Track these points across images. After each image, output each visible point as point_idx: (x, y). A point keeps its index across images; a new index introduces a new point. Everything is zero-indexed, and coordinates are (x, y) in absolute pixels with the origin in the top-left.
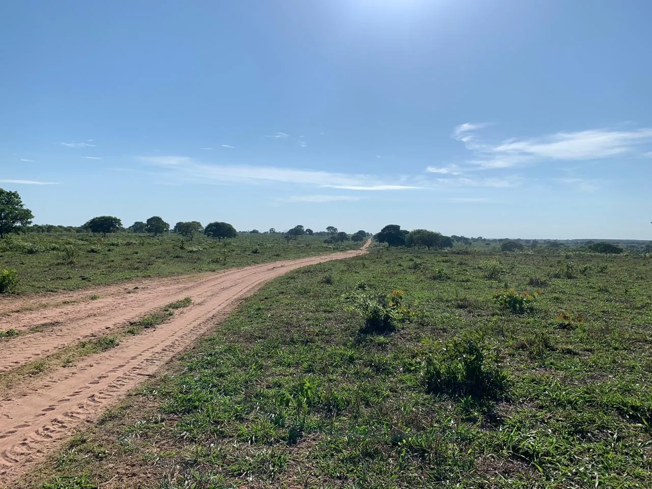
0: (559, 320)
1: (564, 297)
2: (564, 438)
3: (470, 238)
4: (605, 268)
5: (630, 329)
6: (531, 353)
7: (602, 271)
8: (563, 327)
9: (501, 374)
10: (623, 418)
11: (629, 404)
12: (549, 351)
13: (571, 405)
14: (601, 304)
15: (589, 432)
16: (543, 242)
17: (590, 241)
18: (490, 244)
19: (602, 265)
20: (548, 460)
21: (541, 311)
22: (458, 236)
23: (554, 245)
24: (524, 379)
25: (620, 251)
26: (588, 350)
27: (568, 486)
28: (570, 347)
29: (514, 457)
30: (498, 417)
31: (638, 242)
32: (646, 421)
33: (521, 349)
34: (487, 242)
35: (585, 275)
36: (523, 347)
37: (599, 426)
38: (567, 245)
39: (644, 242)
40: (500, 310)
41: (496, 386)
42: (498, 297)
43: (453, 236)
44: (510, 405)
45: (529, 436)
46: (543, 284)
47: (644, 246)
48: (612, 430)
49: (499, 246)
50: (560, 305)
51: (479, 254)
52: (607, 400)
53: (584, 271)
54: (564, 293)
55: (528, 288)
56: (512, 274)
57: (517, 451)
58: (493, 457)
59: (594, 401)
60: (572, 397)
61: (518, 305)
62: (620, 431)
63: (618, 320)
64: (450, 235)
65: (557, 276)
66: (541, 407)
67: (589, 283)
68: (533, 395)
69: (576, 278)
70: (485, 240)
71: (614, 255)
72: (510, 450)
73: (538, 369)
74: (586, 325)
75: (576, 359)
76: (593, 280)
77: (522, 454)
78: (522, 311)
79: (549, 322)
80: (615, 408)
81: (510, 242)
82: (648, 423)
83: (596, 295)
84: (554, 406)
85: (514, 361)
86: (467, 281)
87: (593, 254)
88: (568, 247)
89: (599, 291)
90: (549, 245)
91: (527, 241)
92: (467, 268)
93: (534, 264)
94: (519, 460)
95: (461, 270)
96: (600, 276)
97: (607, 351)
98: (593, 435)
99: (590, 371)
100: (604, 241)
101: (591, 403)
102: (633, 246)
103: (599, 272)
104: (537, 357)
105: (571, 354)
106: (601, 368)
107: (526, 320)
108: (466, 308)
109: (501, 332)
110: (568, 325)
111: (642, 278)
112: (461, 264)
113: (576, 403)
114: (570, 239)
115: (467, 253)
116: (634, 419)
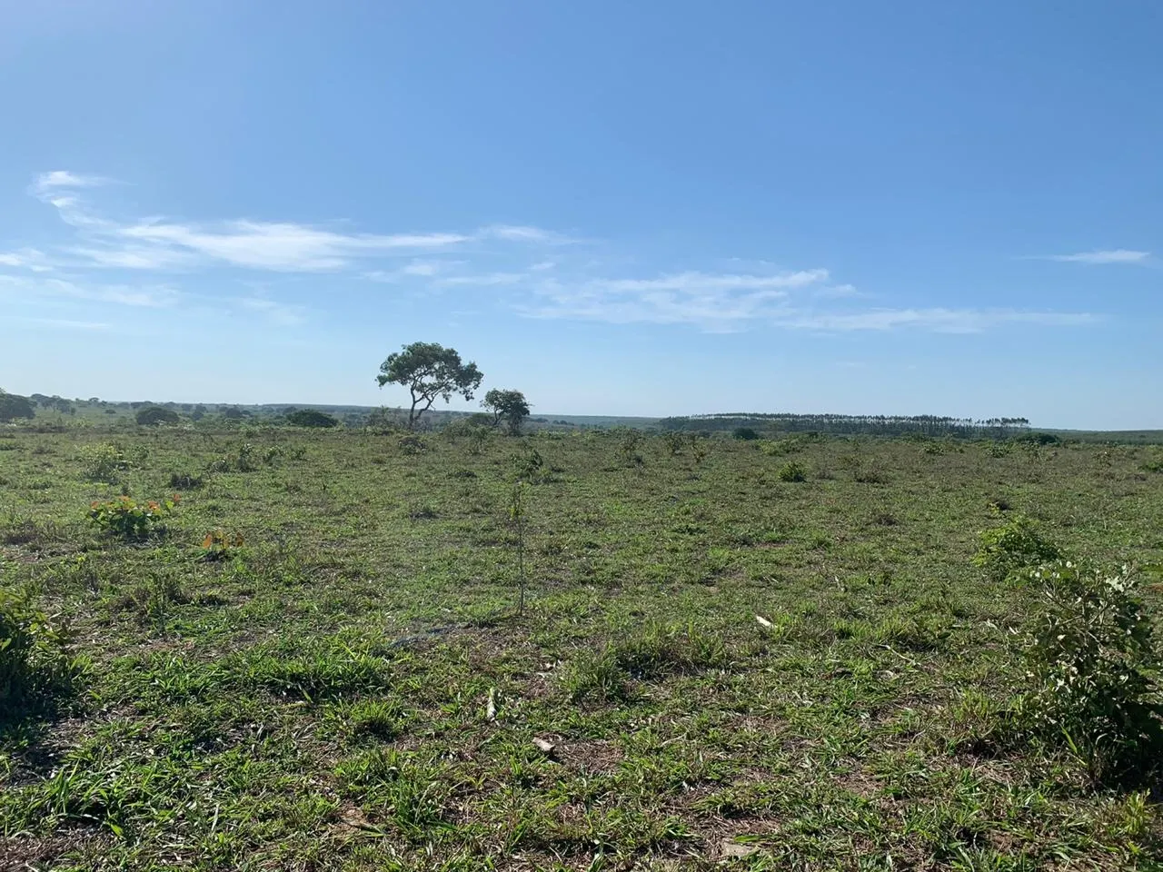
0: (207, 547)
1: (229, 504)
2: (173, 758)
3: (74, 400)
4: (303, 451)
5: (317, 548)
6: (142, 613)
7: (298, 457)
8: (213, 557)
9: (71, 665)
10: (278, 696)
11: (288, 673)
12: (175, 604)
13: (196, 695)
14: (284, 510)
15: (218, 736)
16: (214, 408)
17: (291, 408)
18: (114, 412)
19: (301, 446)
20: (136, 807)
21: (178, 533)
22: (46, 395)
23: (234, 414)
24: (118, 666)
25: (334, 423)
26: (243, 593)
27: (164, 844)
28: (215, 592)
29: (68, 823)
30: (52, 752)
31: (360, 409)
32: (309, 695)
33: (125, 610)
34: (109, 408)
35: (271, 465)
36: (129, 604)
37: (236, 721)
38: (255, 414)
39: (368, 410)
40: (100, 538)
41: (58, 690)
42: (95, 515)
43: (34, 396)
44: (83, 722)
45: (109, 772)
46: (196, 484)
47: (368, 415)
48: (256, 723)
49: (133, 416)
50: (216, 520)
51: (86, 432)
52: (255, 673)
53: (270, 458)
54: (228, 497)
55: (168, 492)
56: (143, 469)
57: (76, 811)
58: (24, 836)
59: (235, 680)
60: (198, 682)
61: (136, 527)
62: (270, 718)
63: (304, 535)
64: (27, 394)
65: (224, 468)
66: (143, 712)
67: (273, 477)
68: (130, 691)
69: (255, 470)
70: (104, 403)
71: (323, 429)
72: (62, 811)
73: (150, 641)
74: (252, 551)
75: (222, 612)
76: (281, 472)
77: (86, 812)
78: (144, 535)
79: (191, 551)
80: (267, 683)
81: (152, 409)
82: (312, 697)
83: (280, 497)
84: (167, 703)
85: (107, 633)
86: (45, 486)
87: (292, 429)
88: (256, 417)
89: (286, 489)
90: (224, 413)
91: (187, 407)
92: (52, 461)
93: (189, 449)
94: (79, 824)
95: (38, 464)
96: (294, 465)
97: (274, 589)
98: (225, 738)
99: (240, 629)
100: (311, 408)
101: (229, 685)
102: (353, 416)
103: (293, 459)
104: (153, 619)
105: (214, 604)
106: (258, 620)
107: (149, 553)
108: (27, 542)
109: (91, 581)
110: (221, 553)
111: (353, 465)
112: (41, 452)
113: (204, 690)
114: (260, 404)
115: (60, 430)
116: (294, 694)
